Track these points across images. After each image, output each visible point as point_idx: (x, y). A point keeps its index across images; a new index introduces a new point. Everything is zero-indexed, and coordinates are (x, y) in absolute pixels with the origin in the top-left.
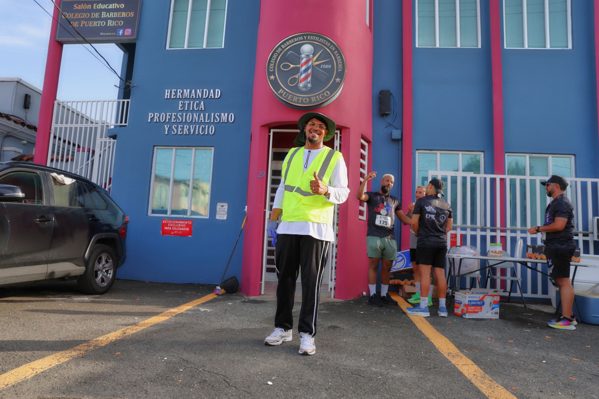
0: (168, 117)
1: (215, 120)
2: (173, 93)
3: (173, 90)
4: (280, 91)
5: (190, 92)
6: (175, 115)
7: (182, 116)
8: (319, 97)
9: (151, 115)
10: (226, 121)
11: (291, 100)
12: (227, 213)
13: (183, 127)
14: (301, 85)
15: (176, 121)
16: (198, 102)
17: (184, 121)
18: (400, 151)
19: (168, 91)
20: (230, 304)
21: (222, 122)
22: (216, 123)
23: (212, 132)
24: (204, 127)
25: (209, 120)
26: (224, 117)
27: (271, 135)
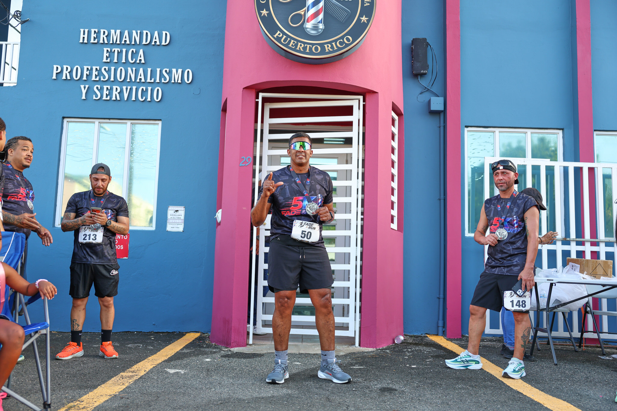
0: (86, 72)
1: (163, 79)
2: (93, 35)
3: (93, 31)
4: (277, 34)
5: (122, 34)
6: (96, 69)
7: (109, 71)
8: (336, 44)
9: (57, 68)
10: (180, 81)
11: (294, 47)
12: (183, 221)
13: (112, 89)
14: (309, 25)
15: (100, 79)
16: (134, 50)
17: (112, 79)
18: (442, 128)
19: (84, 31)
20: (208, 360)
21: (173, 83)
22: (164, 83)
23: (157, 98)
24: (145, 90)
25: (153, 79)
26: (177, 75)
27: (260, 100)
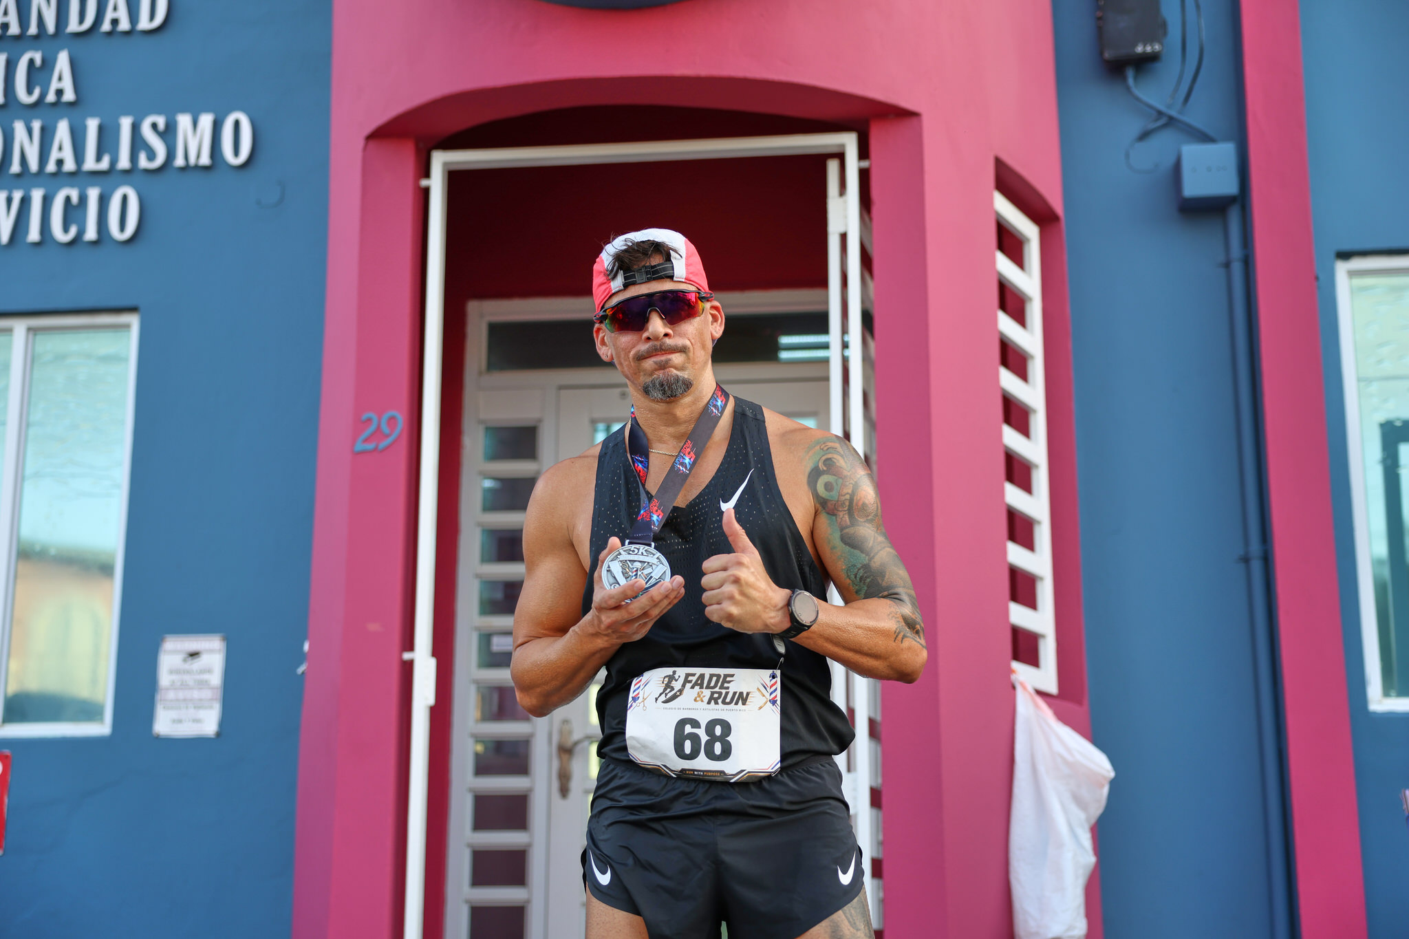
1: (143, 156)
10: (205, 160)
12: (219, 693)
16: (38, 57)
18: (1237, 268)
21: (181, 168)
22: (147, 171)
23: (122, 228)
24: (75, 199)
25: (106, 160)
26: (194, 135)
27: (437, 185)
